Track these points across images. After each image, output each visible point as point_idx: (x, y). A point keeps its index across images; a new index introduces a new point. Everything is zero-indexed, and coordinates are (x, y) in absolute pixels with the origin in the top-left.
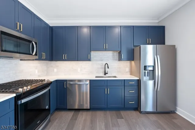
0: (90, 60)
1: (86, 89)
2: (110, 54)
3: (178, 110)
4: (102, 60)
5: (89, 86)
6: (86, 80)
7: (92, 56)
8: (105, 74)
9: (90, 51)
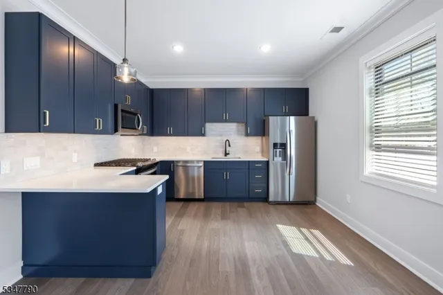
0: (203, 135)
1: (199, 173)
2: (232, 127)
3: (317, 201)
4: (221, 135)
5: (202, 169)
6: (198, 162)
7: (207, 129)
8: (226, 154)
9: (205, 122)
